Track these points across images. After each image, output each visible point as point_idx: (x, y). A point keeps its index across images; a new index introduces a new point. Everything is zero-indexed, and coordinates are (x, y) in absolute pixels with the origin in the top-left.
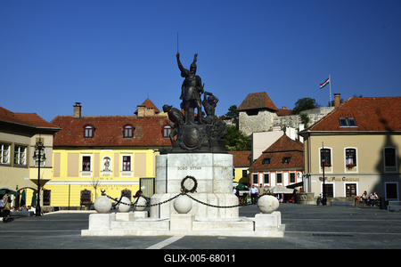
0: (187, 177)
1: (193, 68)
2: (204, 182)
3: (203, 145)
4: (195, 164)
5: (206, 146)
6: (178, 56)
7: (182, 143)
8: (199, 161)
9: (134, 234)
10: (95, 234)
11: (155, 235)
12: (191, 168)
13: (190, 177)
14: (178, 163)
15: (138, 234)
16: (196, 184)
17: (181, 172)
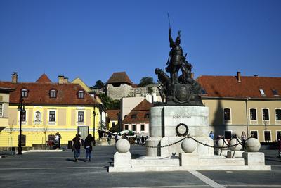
0: (181, 124)
1: (178, 41)
2: (194, 128)
3: (191, 100)
4: (186, 114)
5: (193, 100)
6: (170, 31)
7: (174, 98)
8: (190, 112)
9: (153, 170)
10: (121, 171)
11: (171, 170)
12: (183, 117)
13: (183, 124)
14: (173, 113)
15: (157, 170)
16: (187, 130)
17: (175, 120)
